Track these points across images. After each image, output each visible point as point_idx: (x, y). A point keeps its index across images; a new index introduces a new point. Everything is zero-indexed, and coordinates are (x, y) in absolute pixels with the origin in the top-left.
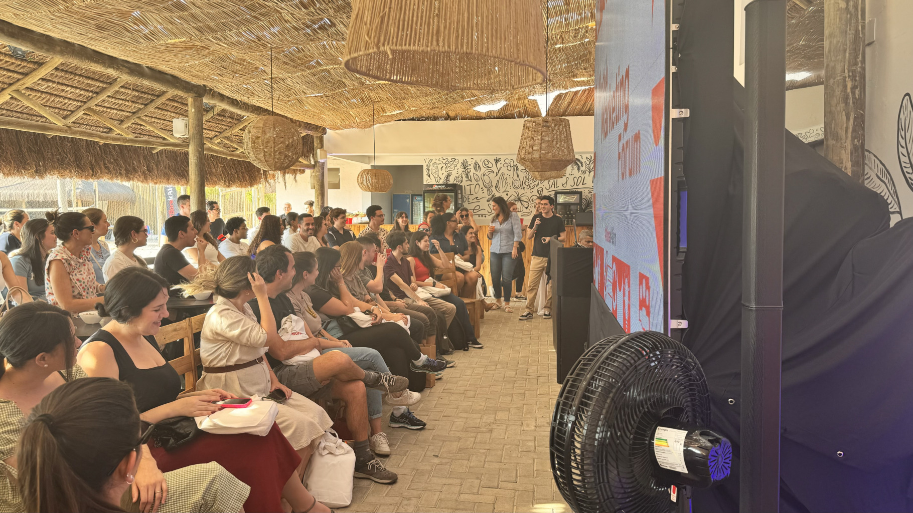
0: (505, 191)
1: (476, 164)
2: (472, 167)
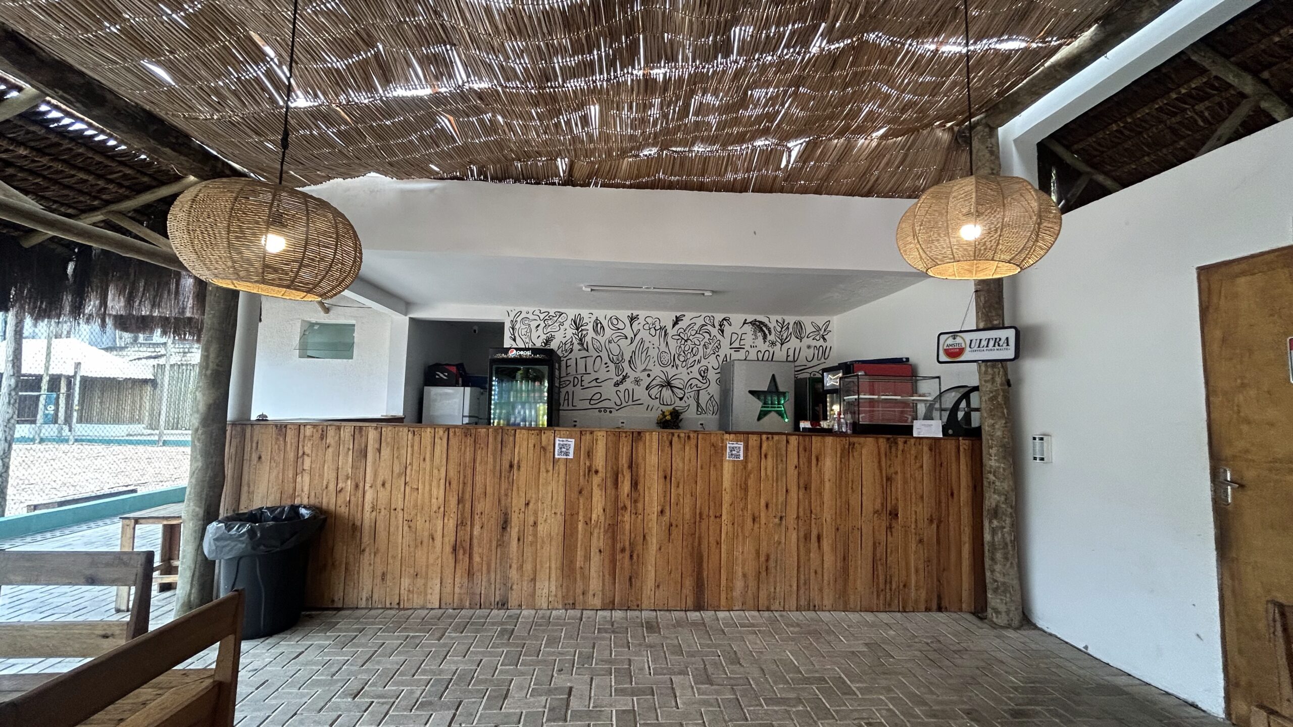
0: (645, 370)
1: (597, 322)
2: (590, 327)
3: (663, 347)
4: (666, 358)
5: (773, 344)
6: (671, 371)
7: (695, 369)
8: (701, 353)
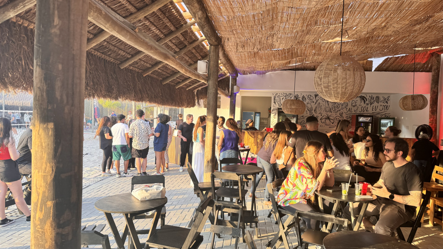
0: (320, 113)
1: (303, 97)
2: (301, 99)
3: (326, 105)
4: (328, 109)
5: (367, 104)
6: (329, 114)
7: (338, 113)
8: (340, 108)
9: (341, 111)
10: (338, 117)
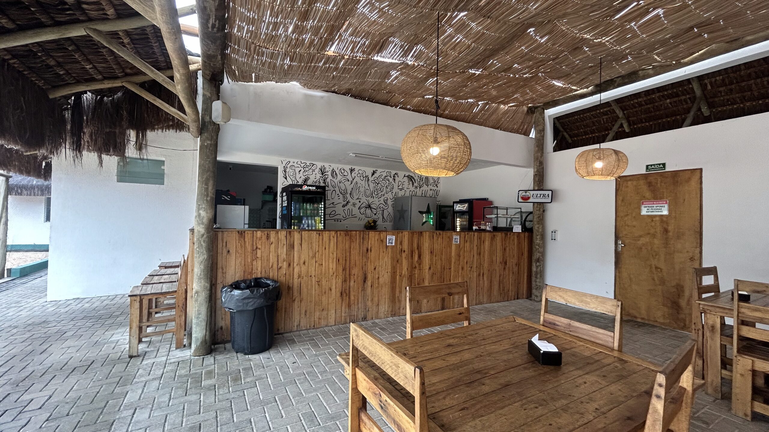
1: (333, 171)
2: (329, 173)
3: (367, 187)
4: (368, 193)
5: (416, 187)
6: (371, 200)
7: (382, 199)
8: (385, 191)
9: (386, 195)
10: (382, 206)
